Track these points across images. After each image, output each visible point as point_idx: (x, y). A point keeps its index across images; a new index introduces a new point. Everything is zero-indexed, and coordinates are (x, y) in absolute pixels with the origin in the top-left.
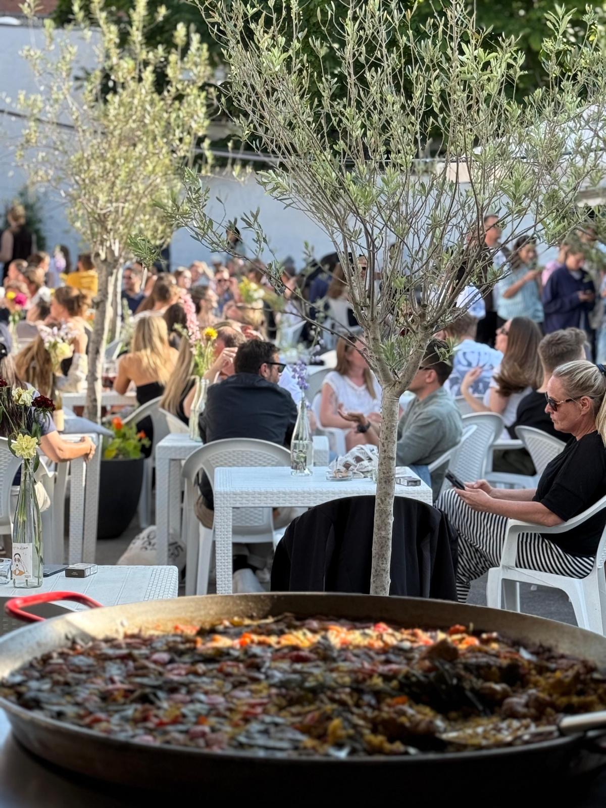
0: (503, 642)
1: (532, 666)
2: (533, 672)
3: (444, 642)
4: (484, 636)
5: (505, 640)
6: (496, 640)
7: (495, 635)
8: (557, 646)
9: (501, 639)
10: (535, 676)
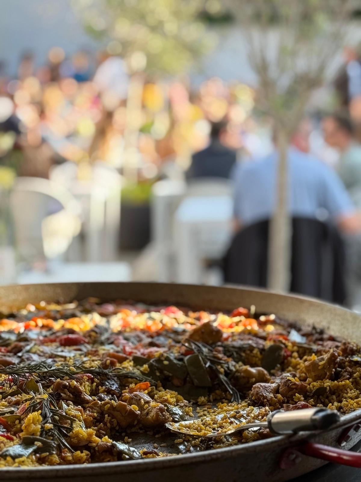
0: (279, 325)
1: (295, 348)
2: (295, 354)
3: (208, 325)
4: (263, 318)
5: (282, 323)
6: (273, 322)
7: (272, 317)
8: (328, 328)
9: (278, 321)
10: (295, 358)
